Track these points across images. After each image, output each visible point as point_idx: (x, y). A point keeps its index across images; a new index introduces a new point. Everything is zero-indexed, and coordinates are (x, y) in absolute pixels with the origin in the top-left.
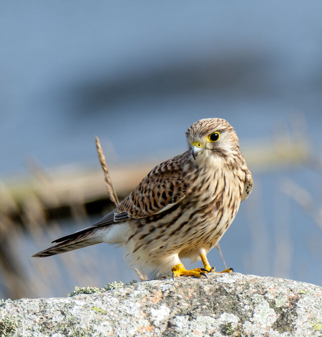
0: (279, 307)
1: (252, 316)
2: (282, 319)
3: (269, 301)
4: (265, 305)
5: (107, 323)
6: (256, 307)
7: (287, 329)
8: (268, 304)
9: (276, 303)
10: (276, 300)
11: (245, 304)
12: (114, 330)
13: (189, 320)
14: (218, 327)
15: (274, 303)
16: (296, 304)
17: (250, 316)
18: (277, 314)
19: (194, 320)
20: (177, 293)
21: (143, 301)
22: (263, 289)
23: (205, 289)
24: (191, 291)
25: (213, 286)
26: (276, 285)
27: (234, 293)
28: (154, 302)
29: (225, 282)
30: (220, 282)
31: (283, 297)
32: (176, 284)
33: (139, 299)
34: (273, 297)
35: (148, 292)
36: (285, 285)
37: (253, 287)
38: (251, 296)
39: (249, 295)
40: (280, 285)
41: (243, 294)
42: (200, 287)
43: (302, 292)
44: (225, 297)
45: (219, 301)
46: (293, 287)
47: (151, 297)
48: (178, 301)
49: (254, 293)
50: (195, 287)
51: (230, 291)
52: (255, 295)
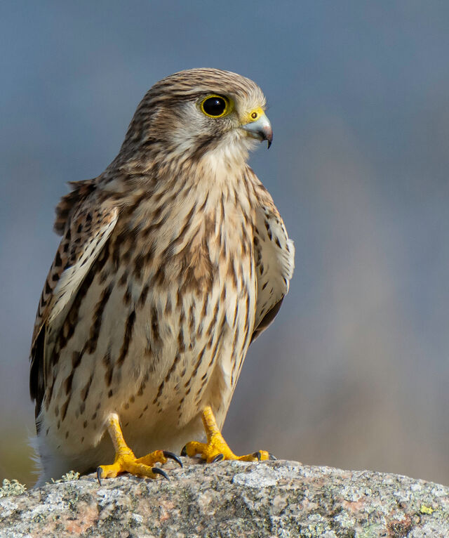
3: (341, 531)
9: (357, 536)
20: (132, 511)
21: (46, 529)
22: (333, 502)
23: (200, 501)
24: (166, 507)
25: (218, 494)
26: (369, 491)
27: (265, 513)
28: (72, 533)
29: (250, 484)
30: (238, 485)
31: (378, 521)
32: (136, 489)
33: (37, 525)
34: (353, 522)
35: (67, 507)
36: (389, 491)
37: (311, 497)
38: (301, 521)
39: (297, 517)
40: (377, 493)
41: (284, 516)
42: (190, 497)
43: (423, 511)
44: (239, 522)
45: (224, 532)
46: (407, 499)
47: (71, 519)
48: (131, 530)
49: (311, 512)
50: (177, 496)
51: (256, 506)
52: (312, 518)
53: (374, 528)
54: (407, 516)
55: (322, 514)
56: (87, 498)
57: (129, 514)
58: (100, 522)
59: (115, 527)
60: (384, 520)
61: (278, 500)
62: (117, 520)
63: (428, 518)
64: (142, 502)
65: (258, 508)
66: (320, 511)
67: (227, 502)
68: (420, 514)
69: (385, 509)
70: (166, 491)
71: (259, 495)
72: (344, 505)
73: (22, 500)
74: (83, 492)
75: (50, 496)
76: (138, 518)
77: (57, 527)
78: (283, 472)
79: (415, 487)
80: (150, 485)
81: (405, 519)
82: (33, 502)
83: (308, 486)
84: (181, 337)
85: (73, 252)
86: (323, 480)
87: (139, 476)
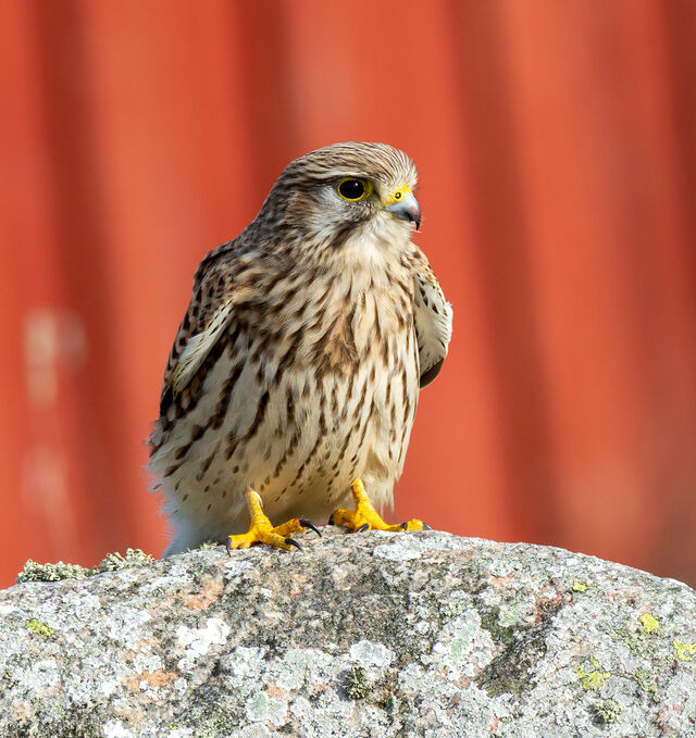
0: (507, 625)
1: (430, 651)
2: (507, 658)
3: (484, 610)
4: (469, 622)
5: (50, 663)
6: (445, 627)
7: (513, 685)
8: (478, 618)
9: (501, 614)
10: (504, 608)
11: (420, 618)
12: (63, 682)
13: (267, 657)
14: (334, 679)
15: (495, 615)
16: (553, 618)
17: (423, 650)
18: (497, 644)
19: (277, 658)
20: (260, 585)
21: (164, 604)
22: (479, 578)
23: (335, 575)
24: (298, 581)
25: (355, 567)
26: (519, 566)
27: (403, 589)
28: (193, 609)
29: (391, 557)
30: (378, 557)
31: (526, 599)
32: (267, 561)
33: (154, 599)
34: (498, 599)
35: (191, 580)
36: (541, 566)
37: (455, 572)
38: (441, 598)
39: (437, 593)
40: (527, 567)
41: (423, 592)
42: (325, 570)
43: (575, 588)
44: (375, 598)
45: (357, 609)
46: (560, 575)
47: (193, 593)
48: (257, 606)
49: (455, 588)
50: (310, 569)
51: (396, 581)
52: (454, 595)
53: (521, 606)
54: (558, 593)
55: (466, 591)
56: (212, 571)
57: (256, 588)
58: (225, 597)
59: (241, 603)
60: (533, 597)
61: (419, 575)
62: (243, 594)
63: (580, 596)
64: (272, 575)
65: (397, 584)
66: (464, 587)
67: (365, 576)
68: (572, 592)
69: (535, 586)
70: (299, 563)
71: (398, 569)
72: (490, 580)
73: (142, 571)
74: (209, 564)
75: (173, 567)
76: (266, 593)
77: (177, 601)
78: (429, 543)
79: (570, 562)
80: (283, 556)
81: (555, 596)
82: (155, 574)
83: (453, 559)
84: (322, 421)
85: (202, 318)
86: (471, 553)
87: (273, 547)
